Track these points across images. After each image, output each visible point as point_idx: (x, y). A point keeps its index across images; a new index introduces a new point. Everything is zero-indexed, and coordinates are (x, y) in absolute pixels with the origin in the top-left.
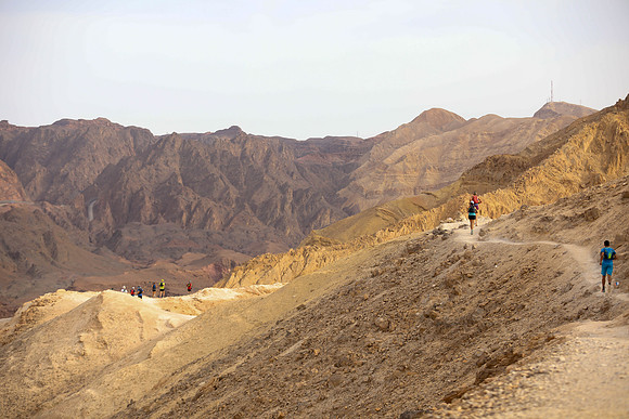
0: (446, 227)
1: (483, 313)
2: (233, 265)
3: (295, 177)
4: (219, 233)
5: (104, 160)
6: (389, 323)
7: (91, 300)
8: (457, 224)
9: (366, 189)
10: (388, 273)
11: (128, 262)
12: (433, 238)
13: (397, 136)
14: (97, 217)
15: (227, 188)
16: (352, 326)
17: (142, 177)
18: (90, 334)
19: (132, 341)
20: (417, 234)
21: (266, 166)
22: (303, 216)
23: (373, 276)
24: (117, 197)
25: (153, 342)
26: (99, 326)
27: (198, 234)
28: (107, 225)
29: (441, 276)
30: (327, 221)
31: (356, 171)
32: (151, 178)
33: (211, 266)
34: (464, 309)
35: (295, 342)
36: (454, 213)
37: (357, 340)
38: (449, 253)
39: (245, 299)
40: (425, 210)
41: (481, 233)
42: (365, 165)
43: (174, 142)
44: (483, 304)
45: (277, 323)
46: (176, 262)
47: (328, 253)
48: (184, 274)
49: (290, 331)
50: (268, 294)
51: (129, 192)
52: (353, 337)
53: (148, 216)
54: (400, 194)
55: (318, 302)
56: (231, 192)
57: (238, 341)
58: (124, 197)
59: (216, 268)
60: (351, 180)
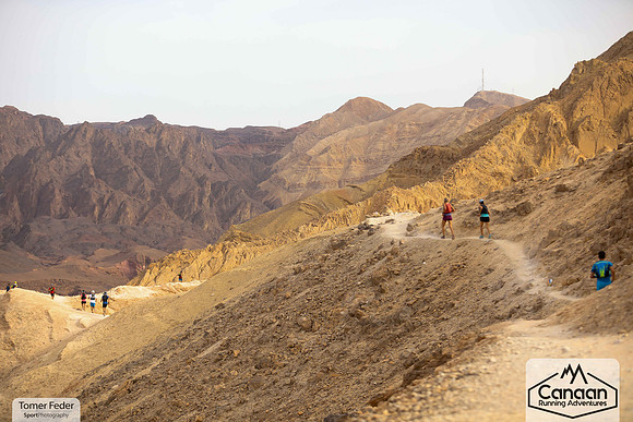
0: (372, 221)
1: (411, 311)
2: (148, 262)
3: (213, 170)
4: (133, 228)
5: (11, 151)
6: (313, 322)
8: (383, 219)
9: (288, 181)
10: (311, 271)
11: (36, 258)
12: (358, 234)
13: (321, 126)
14: (4, 211)
15: (142, 181)
16: (273, 326)
17: (51, 169)
19: (41, 341)
20: (342, 229)
21: (183, 158)
22: (221, 210)
23: (296, 273)
24: (25, 190)
25: (63, 343)
26: (5, 325)
27: (111, 229)
28: (15, 219)
29: (367, 273)
30: (247, 215)
31: (278, 163)
32: (61, 169)
33: (125, 263)
34: (391, 308)
35: (213, 343)
36: (380, 208)
37: (278, 341)
38: (375, 249)
39: (160, 297)
40: (350, 204)
41: (410, 228)
42: (287, 156)
43: (85, 132)
44: (411, 302)
45: (195, 323)
46: (88, 258)
47: (248, 249)
48: (96, 272)
49: (208, 331)
50: (185, 292)
51: (38, 185)
52: (274, 337)
53: (58, 210)
54: (324, 187)
55: (237, 301)
56: (146, 185)
57: (153, 341)
58: (33, 190)
59: (130, 265)
60: (273, 172)
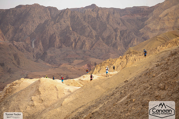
2: (95, 64)
3: (120, 25)
4: (89, 51)
5: (38, 22)
6: (165, 86)
7: (35, 82)
9: (152, 28)
11: (50, 65)
13: (164, 5)
14: (36, 47)
15: (91, 31)
16: (149, 88)
17: (54, 28)
18: (36, 97)
19: (54, 98)
20: (175, 47)
21: (108, 21)
22: (125, 42)
23: (157, 66)
24: (44, 37)
25: (63, 99)
26: (39, 93)
27: (79, 51)
28: (40, 49)
30: (135, 43)
31: (147, 21)
32: (58, 28)
33: (86, 65)
35: (124, 96)
37: (151, 94)
39: (101, 79)
40: (178, 36)
42: (151, 18)
43: (67, 12)
45: (116, 89)
46: (71, 64)
47: (137, 57)
48: (74, 69)
49: (122, 92)
50: (112, 76)
51: (49, 35)
52: (149, 93)
53: (58, 45)
54: (167, 30)
55: (133, 79)
56: (93, 33)
57: (99, 97)
58: (47, 37)
59: (88, 66)
60: (145, 25)
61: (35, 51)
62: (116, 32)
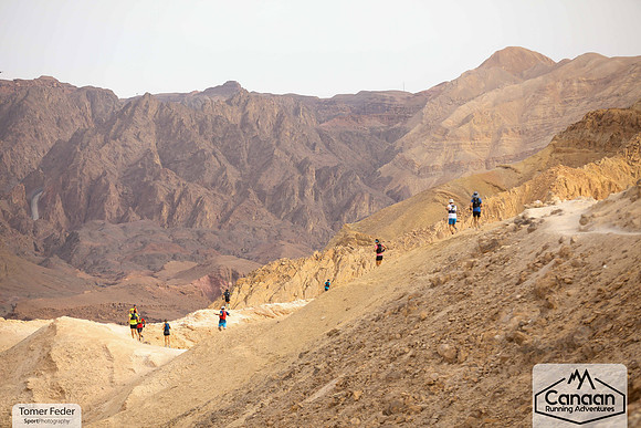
0: (533, 213)
1: (588, 332)
2: (235, 276)
3: (317, 150)
4: (215, 233)
5: (51, 135)
6: (458, 351)
7: (40, 332)
8: (548, 209)
9: (418, 163)
10: (453, 283)
11: (89, 277)
12: (515, 230)
13: (460, 87)
14: (45, 216)
15: (223, 169)
16: (405, 357)
17: (103, 158)
18: (41, 379)
21: (277, 137)
22: (331, 205)
23: (433, 286)
24: (70, 187)
25: (128, 388)
26: (51, 366)
27: (184, 234)
28: (58, 226)
29: (528, 284)
30: (365, 210)
31: (403, 139)
32: (116, 157)
33: (205, 279)
34: (561, 328)
35: (326, 382)
36: (543, 194)
37: (412, 376)
38: (539, 250)
39: (254, 323)
40: (502, 190)
41: (583, 221)
42: (416, 129)
43: (147, 106)
44: (589, 320)
45: (301, 356)
46: (156, 274)
47: (368, 255)
48: (167, 292)
49: (319, 367)
50: (286, 316)
51: (87, 179)
52: (407, 372)
53: (114, 212)
54: (467, 169)
55: (356, 325)
56: (229, 174)
57: (246, 383)
58: (81, 186)
59: (211, 282)
60: (397, 152)
61: (41, 232)
62: (303, 173)
